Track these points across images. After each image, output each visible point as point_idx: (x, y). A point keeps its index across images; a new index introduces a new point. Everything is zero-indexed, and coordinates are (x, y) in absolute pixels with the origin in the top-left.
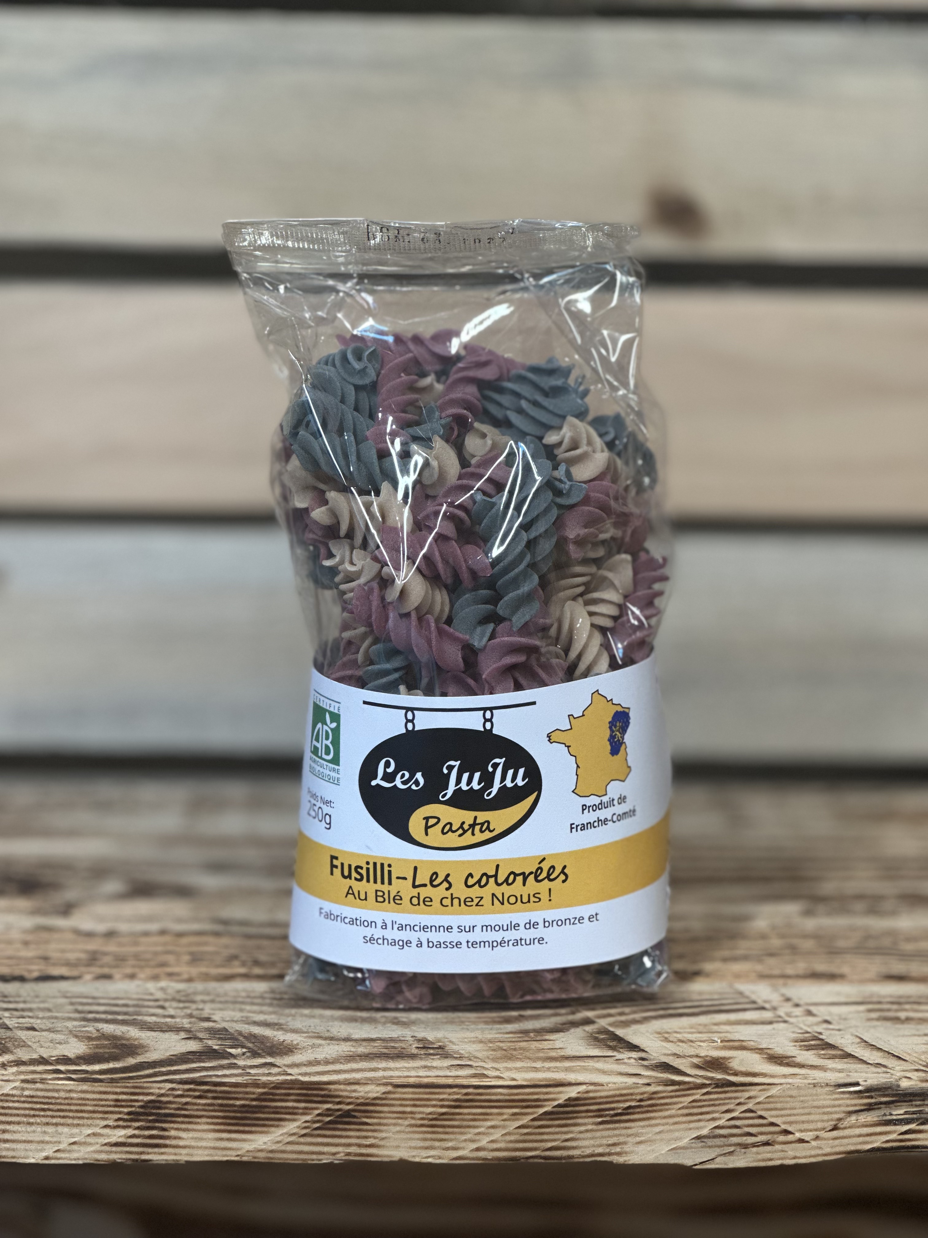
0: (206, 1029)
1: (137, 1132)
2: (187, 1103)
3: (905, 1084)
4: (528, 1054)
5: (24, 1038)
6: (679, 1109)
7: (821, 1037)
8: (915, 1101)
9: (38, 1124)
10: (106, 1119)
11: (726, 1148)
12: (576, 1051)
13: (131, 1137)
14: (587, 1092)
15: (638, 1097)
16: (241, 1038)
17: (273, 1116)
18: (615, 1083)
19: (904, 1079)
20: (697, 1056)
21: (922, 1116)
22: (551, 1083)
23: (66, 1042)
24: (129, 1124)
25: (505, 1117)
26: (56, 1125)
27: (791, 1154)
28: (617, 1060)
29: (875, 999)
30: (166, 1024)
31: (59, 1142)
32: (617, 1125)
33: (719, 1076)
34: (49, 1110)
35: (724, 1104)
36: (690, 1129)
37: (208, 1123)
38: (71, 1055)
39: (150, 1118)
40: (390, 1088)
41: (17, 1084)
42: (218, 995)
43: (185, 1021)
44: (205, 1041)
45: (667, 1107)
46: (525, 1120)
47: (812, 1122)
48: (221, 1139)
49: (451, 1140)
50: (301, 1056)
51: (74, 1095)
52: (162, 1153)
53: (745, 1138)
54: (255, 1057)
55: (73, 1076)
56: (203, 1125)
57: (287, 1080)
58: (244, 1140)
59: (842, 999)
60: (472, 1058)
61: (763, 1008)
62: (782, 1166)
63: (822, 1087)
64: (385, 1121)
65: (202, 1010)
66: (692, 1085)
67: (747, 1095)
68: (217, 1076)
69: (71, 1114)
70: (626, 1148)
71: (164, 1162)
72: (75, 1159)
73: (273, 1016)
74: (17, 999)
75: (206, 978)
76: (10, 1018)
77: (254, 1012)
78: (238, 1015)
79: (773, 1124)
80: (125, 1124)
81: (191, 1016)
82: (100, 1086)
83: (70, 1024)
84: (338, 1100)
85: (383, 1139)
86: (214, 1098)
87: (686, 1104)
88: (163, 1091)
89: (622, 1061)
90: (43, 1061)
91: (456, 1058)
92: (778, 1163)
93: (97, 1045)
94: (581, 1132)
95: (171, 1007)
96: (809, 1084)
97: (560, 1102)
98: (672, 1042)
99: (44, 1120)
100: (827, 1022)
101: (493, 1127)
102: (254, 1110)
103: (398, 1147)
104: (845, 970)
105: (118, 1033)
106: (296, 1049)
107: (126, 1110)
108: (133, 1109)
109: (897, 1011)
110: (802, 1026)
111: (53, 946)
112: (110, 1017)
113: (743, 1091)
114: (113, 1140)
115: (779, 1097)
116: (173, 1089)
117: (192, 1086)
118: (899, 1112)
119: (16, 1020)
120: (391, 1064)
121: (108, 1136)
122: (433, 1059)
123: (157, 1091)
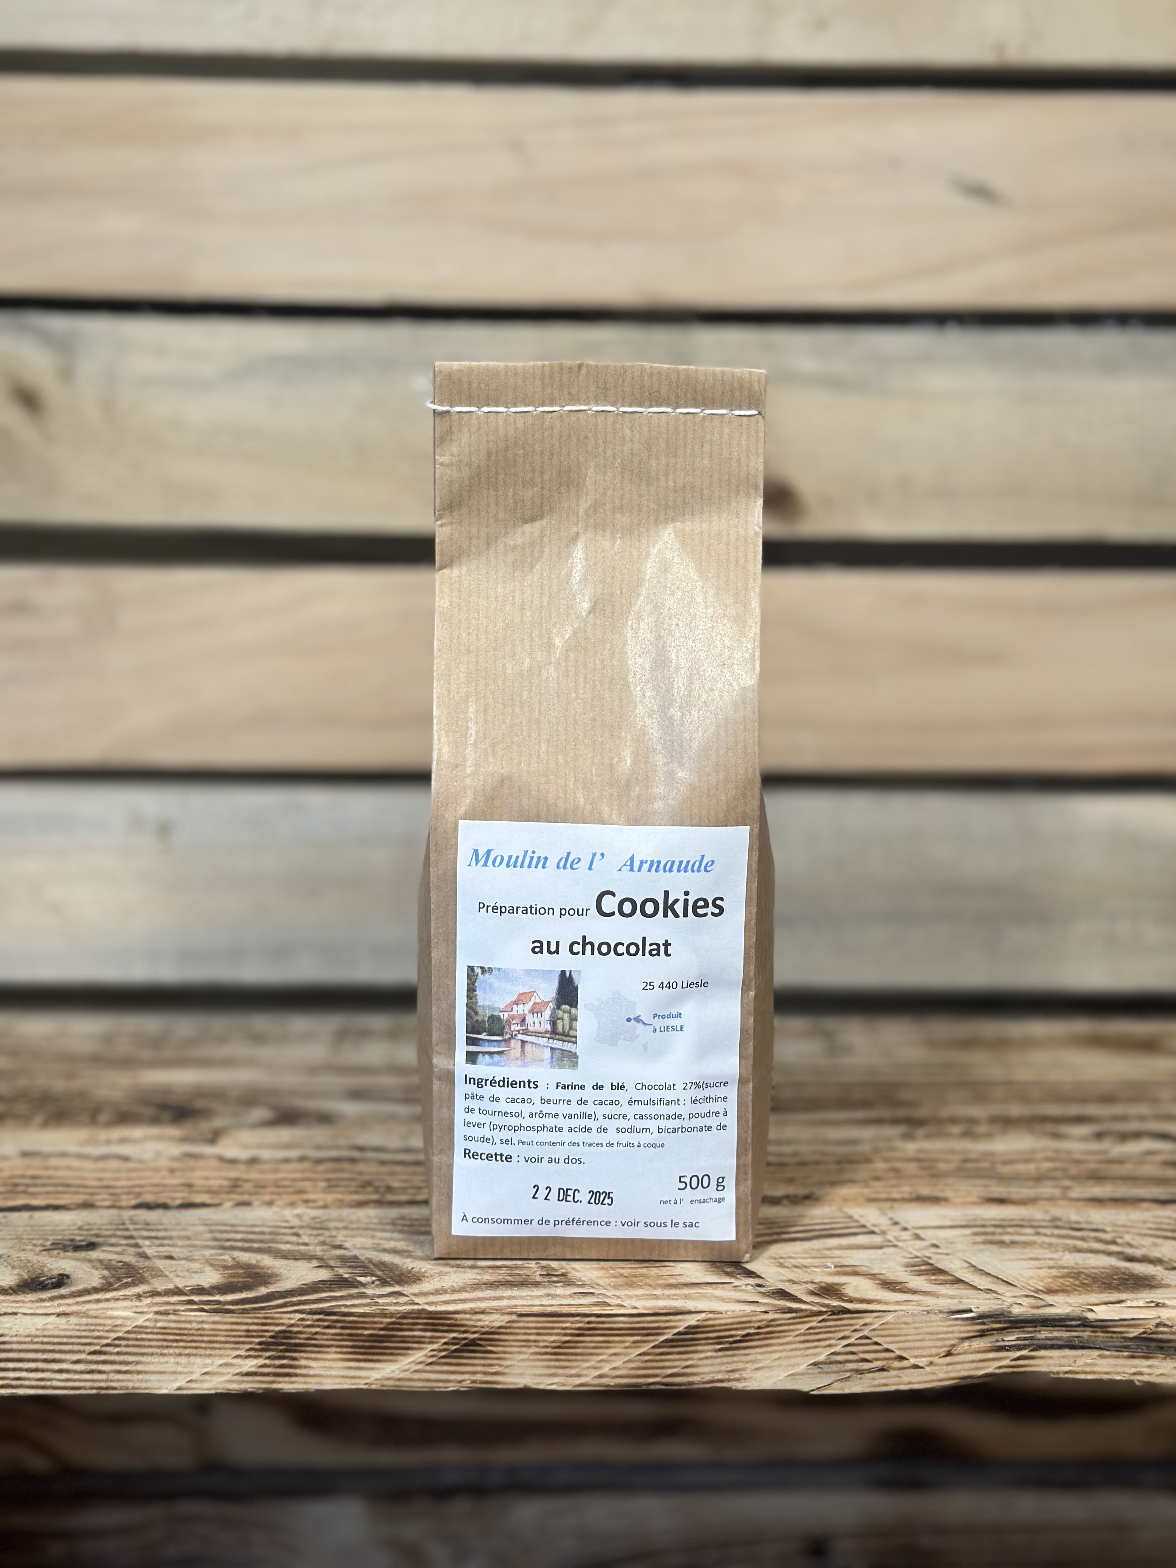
0: (338, 1256)
1: (268, 1362)
2: (316, 1333)
3: (1016, 1310)
4: (647, 1280)
5: (161, 1267)
6: (797, 1335)
7: (930, 1261)
8: (1027, 1327)
9: (171, 1355)
10: (238, 1349)
11: (842, 1373)
12: (695, 1278)
13: (262, 1366)
14: (707, 1320)
15: (756, 1325)
16: (371, 1266)
17: (400, 1345)
18: (733, 1311)
19: (1015, 1306)
20: (812, 1282)
21: (1034, 1342)
22: (671, 1311)
23: (202, 1272)
24: (260, 1353)
25: (627, 1344)
26: (189, 1355)
27: (906, 1379)
28: (735, 1286)
29: (979, 1223)
30: (299, 1252)
31: (192, 1373)
32: (737, 1352)
33: (835, 1303)
34: (182, 1341)
35: (840, 1331)
36: (807, 1355)
37: (336, 1353)
38: (206, 1285)
39: (281, 1348)
40: (514, 1317)
41: (150, 1316)
42: (351, 1222)
43: (318, 1248)
44: (336, 1269)
45: (784, 1334)
46: (646, 1348)
47: (926, 1348)
48: (351, 1368)
49: (575, 1367)
50: (428, 1284)
51: (206, 1326)
52: (293, 1382)
53: (861, 1364)
54: (384, 1286)
55: (206, 1307)
56: (332, 1354)
57: (414, 1310)
58: (372, 1369)
59: (949, 1223)
60: (595, 1286)
61: (873, 1232)
62: (897, 1392)
63: (935, 1313)
64: (509, 1349)
65: (335, 1237)
66: (808, 1313)
67: (862, 1322)
68: (346, 1306)
69: (203, 1345)
70: (745, 1374)
71: (294, 1391)
72: (207, 1389)
73: (402, 1243)
74: (159, 1227)
75: (341, 1204)
76: (150, 1246)
77: (385, 1239)
78: (368, 1242)
79: (888, 1350)
80: (256, 1354)
81: (323, 1243)
82: (233, 1317)
83: (208, 1253)
84: (463, 1329)
85: (507, 1367)
86: (342, 1328)
87: (802, 1331)
88: (293, 1322)
89: (739, 1288)
90: (178, 1292)
91: (578, 1286)
92: (893, 1388)
93: (231, 1273)
94: (701, 1359)
95: (305, 1234)
96: (924, 1311)
97: (681, 1329)
98: (787, 1267)
99: (177, 1351)
100: (935, 1246)
101: (615, 1354)
102: (382, 1339)
103: (522, 1374)
104: (949, 1194)
105: (253, 1262)
106: (424, 1277)
107: (257, 1340)
108: (264, 1339)
109: (1001, 1234)
110: (911, 1250)
111: (198, 1173)
112: (246, 1245)
113: (859, 1318)
114: (245, 1369)
115: (894, 1324)
116: (303, 1319)
117: (321, 1317)
118: (1011, 1338)
119: (155, 1249)
120: (516, 1292)
121: (240, 1366)
122: (556, 1287)
123: (287, 1321)
